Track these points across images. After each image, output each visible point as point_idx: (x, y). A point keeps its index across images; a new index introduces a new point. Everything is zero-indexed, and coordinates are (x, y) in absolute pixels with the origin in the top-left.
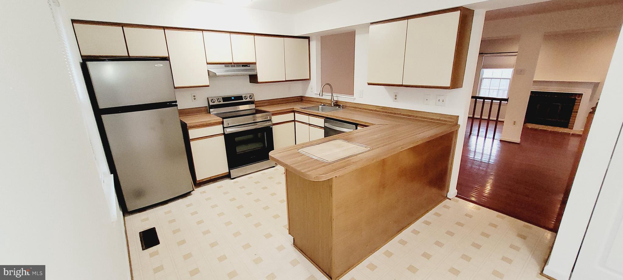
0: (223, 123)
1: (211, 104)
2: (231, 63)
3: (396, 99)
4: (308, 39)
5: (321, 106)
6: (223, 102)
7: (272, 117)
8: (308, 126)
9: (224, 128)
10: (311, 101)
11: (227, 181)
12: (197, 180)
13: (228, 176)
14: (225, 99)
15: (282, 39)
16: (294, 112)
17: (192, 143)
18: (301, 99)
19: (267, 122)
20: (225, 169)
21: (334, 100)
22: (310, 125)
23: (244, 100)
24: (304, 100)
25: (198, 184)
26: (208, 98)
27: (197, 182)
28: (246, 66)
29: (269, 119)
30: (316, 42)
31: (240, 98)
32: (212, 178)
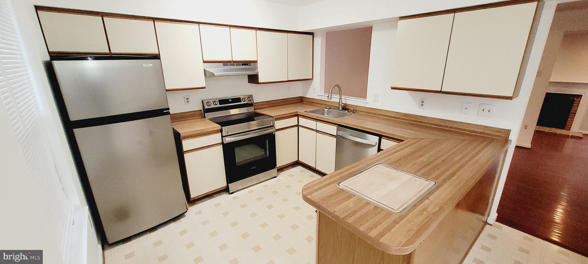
0: (221, 131)
1: (206, 107)
2: (230, 62)
3: (422, 105)
4: (312, 36)
5: (327, 109)
6: (220, 105)
7: (275, 122)
8: (316, 132)
9: (222, 137)
10: (313, 103)
11: (224, 196)
12: (192, 198)
13: (226, 190)
14: (222, 102)
15: (285, 34)
16: (297, 115)
17: (186, 156)
18: (301, 100)
19: (270, 128)
20: (223, 183)
21: (342, 103)
22: (317, 131)
23: (242, 103)
24: (305, 101)
25: (191, 201)
26: (203, 101)
27: (191, 200)
28: (246, 64)
29: (272, 125)
30: (321, 38)
31: (238, 100)
32: (208, 194)
